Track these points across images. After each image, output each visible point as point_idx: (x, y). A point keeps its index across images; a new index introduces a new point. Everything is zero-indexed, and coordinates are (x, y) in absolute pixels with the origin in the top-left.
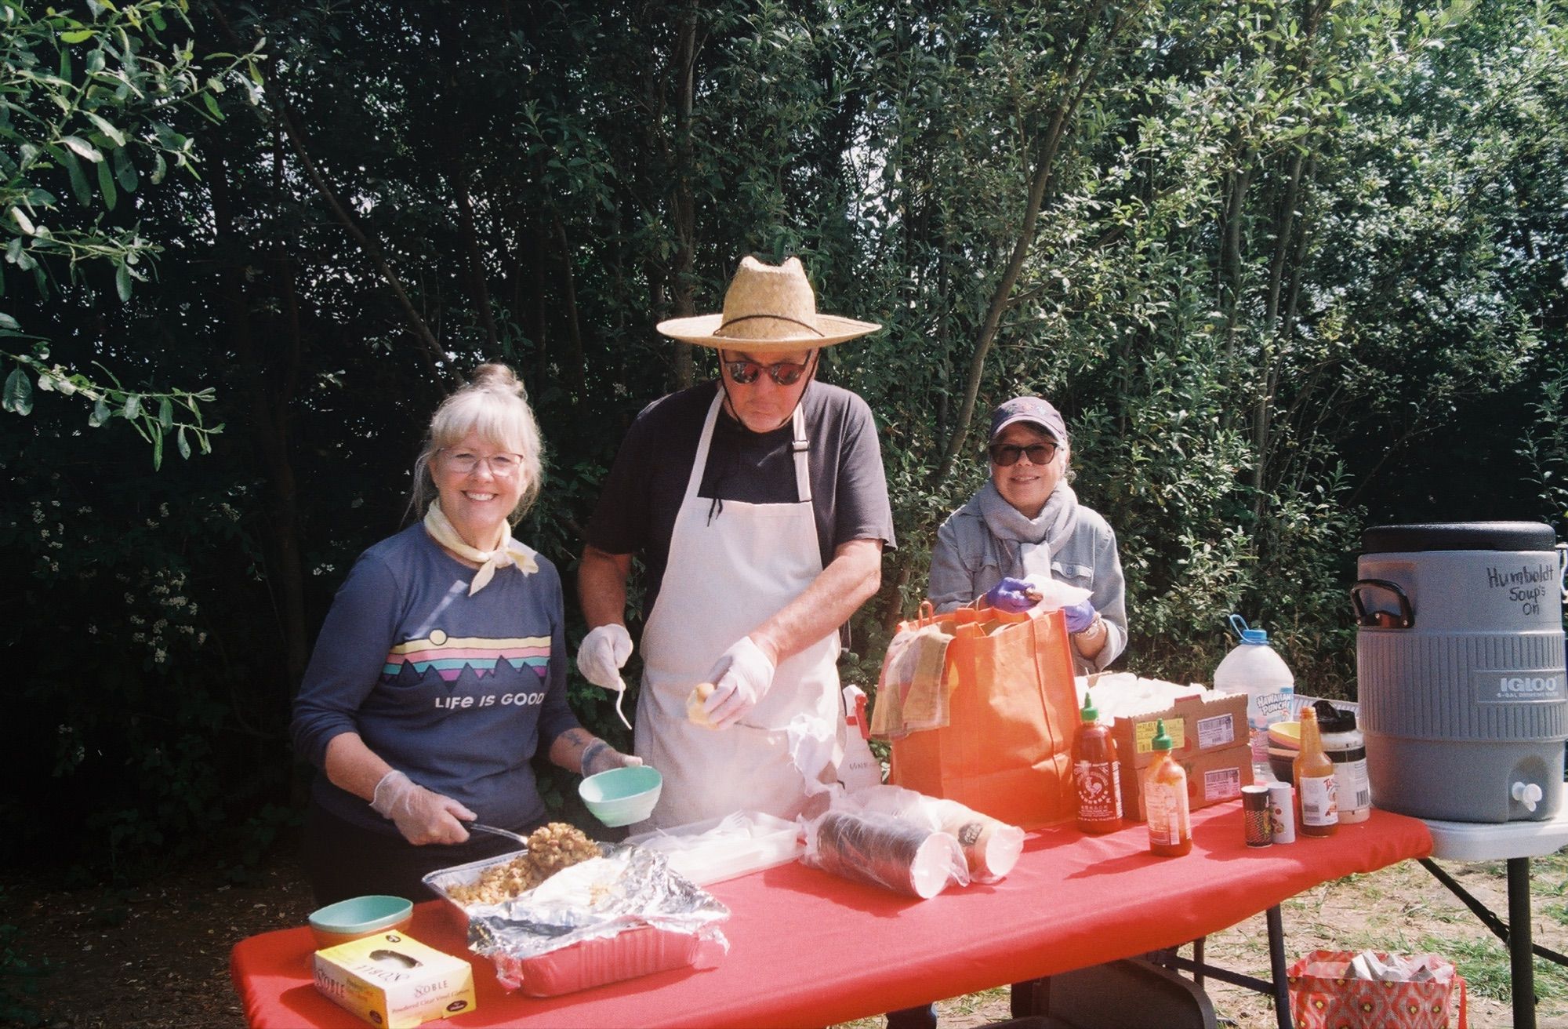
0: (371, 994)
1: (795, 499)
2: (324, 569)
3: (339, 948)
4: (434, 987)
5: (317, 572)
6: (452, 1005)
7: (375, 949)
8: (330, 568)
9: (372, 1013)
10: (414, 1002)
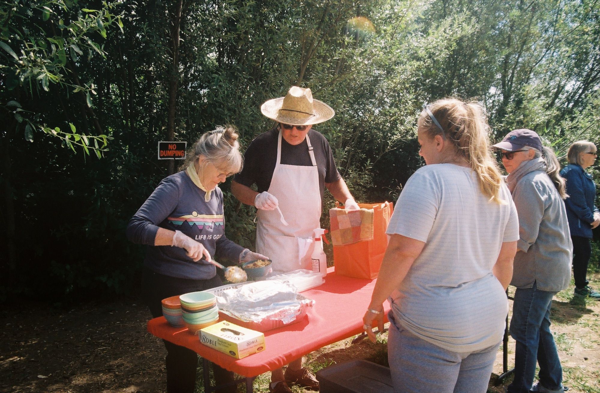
0: (230, 345)
1: (311, 164)
2: (30, 195)
3: (207, 328)
4: (253, 342)
5: (28, 196)
6: (259, 348)
7: (222, 328)
8: (32, 195)
9: (230, 352)
10: (246, 347)
